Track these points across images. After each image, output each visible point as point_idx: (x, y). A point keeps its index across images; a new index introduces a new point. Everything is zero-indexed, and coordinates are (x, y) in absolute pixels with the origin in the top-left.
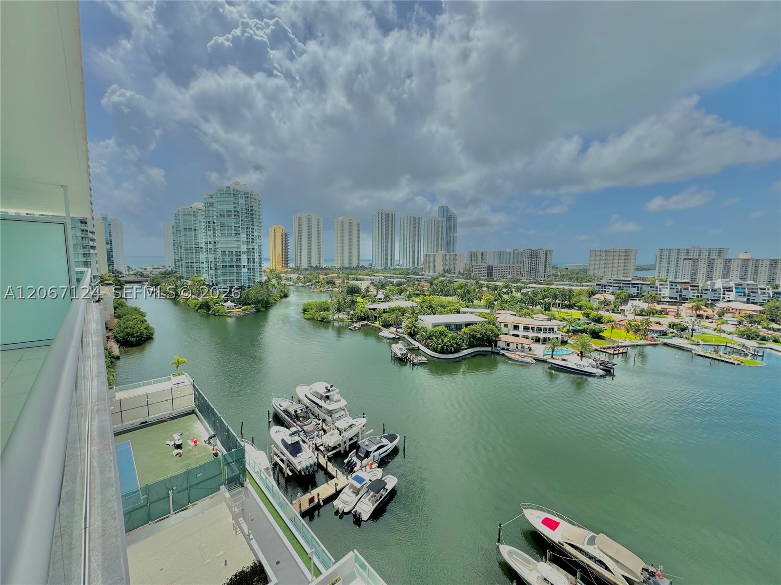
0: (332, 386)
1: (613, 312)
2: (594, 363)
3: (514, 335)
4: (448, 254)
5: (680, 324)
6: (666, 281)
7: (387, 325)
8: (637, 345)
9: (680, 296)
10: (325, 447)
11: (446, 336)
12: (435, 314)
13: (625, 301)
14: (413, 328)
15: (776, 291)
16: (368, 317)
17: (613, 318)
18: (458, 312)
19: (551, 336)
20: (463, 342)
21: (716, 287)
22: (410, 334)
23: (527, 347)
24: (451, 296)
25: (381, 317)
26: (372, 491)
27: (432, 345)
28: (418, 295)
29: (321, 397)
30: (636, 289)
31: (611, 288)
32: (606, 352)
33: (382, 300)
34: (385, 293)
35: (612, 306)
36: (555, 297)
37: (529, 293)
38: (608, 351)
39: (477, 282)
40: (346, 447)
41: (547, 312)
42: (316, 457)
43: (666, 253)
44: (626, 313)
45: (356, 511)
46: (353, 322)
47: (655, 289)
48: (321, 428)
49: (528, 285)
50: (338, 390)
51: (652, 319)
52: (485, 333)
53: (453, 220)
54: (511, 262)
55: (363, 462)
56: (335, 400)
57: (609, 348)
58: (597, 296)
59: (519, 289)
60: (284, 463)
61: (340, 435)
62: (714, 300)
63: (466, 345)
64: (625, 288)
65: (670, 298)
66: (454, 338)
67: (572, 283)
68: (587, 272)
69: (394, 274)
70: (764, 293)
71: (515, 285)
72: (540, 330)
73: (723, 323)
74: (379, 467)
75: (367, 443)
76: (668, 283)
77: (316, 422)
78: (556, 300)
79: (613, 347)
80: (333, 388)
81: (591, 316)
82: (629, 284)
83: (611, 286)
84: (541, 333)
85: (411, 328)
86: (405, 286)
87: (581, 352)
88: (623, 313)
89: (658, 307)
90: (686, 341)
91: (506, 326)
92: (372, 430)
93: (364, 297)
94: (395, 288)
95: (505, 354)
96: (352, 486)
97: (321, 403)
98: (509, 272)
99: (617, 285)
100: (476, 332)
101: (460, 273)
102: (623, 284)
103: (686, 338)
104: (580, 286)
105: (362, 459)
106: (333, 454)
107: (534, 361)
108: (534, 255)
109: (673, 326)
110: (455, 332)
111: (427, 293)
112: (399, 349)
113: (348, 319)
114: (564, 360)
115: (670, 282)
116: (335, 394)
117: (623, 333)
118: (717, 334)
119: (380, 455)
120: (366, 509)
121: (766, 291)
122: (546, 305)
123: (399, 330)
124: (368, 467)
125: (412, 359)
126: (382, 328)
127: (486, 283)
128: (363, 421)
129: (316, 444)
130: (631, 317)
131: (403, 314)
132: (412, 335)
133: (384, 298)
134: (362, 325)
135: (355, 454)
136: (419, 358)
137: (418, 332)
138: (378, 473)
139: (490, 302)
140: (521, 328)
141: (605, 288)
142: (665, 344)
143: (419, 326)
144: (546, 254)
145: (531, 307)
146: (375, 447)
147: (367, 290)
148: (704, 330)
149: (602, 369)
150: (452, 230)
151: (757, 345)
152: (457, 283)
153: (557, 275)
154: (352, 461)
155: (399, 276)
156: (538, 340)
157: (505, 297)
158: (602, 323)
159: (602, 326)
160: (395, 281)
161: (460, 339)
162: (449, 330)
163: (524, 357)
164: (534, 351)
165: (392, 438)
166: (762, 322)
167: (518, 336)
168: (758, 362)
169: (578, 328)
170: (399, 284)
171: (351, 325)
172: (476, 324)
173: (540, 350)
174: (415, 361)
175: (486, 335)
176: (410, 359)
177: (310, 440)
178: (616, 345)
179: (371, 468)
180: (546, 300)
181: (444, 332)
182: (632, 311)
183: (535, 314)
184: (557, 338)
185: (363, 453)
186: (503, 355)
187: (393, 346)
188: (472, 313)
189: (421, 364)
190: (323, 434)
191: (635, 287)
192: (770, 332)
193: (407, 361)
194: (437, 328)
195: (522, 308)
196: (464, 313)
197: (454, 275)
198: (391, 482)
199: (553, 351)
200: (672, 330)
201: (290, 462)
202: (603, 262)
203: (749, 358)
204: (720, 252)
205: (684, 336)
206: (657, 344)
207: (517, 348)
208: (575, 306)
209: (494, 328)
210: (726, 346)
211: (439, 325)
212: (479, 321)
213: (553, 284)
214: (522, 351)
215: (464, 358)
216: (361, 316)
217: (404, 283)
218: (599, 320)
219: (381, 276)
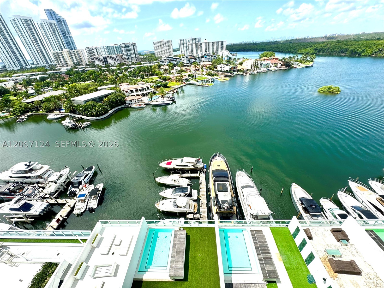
0: (30, 162)
1: (169, 74)
2: (168, 99)
3: (132, 96)
4: (72, 51)
5: (191, 75)
6: (184, 56)
7: (50, 111)
8: (180, 87)
9: (190, 62)
10: (49, 195)
11: (96, 106)
12: (82, 95)
13: (172, 68)
14: (71, 107)
15: (214, 55)
16: (30, 109)
17: (170, 77)
18: (97, 90)
19: (149, 91)
20: (108, 107)
21: (199, 56)
22: (71, 112)
23: (140, 100)
24: (87, 81)
25: (41, 107)
26: (92, 195)
27: (89, 114)
28: (63, 85)
29: (26, 172)
30: (175, 61)
31: (166, 62)
32: (171, 93)
33: (35, 94)
34: (34, 89)
35: (168, 71)
36: (145, 71)
37: (132, 71)
38: (172, 92)
39: (100, 69)
40: (64, 187)
41: (143, 80)
42: (46, 202)
43: (182, 42)
44: (174, 73)
45: (89, 208)
46: (18, 116)
47: (181, 60)
48: (39, 187)
49: (130, 67)
50: (37, 163)
51: (183, 74)
52: (117, 98)
53: (63, 23)
54: (116, 53)
55: (79, 188)
56: (38, 169)
57: (171, 91)
58: (162, 67)
59: (126, 69)
60: (23, 219)
61: (56, 183)
62: (199, 62)
63: (109, 108)
64: (171, 61)
65: (187, 63)
66: (101, 106)
67: (150, 62)
68: (154, 55)
69: (33, 72)
70: (211, 57)
71: (123, 67)
72: (143, 90)
73: (203, 71)
74: (90, 185)
75: (76, 178)
76: (185, 56)
77: (32, 186)
78: (145, 73)
79: (173, 90)
80: (32, 163)
81: (162, 77)
82: (172, 59)
83: (166, 61)
84: (144, 91)
85: (70, 108)
86: (48, 80)
87: (163, 96)
88: (173, 74)
89: (184, 68)
90: (194, 81)
91: (127, 92)
92: (76, 171)
93: (15, 95)
94: (41, 83)
95: (132, 106)
96: (79, 201)
97: (28, 175)
98: (117, 59)
99: (168, 60)
100: (112, 99)
101: (86, 64)
102: (170, 59)
103: (194, 80)
104: (154, 63)
105: (78, 187)
106: (57, 195)
107: (145, 106)
108: (127, 46)
109: (190, 76)
110: (100, 102)
111: (70, 82)
112: (67, 122)
113: (11, 115)
114: (157, 101)
115: (186, 56)
116: (36, 165)
117: (175, 82)
118: (202, 76)
119: (87, 179)
120: (93, 203)
121: (212, 56)
122: (142, 76)
123: (61, 111)
124: (84, 188)
125: (80, 125)
126: (47, 114)
127: (106, 68)
128: (68, 170)
129: (41, 197)
130: (176, 75)
131: (59, 100)
132: (73, 112)
133: (36, 92)
134: (28, 116)
135: (72, 187)
136: (85, 123)
137: (76, 109)
138: (92, 187)
139: (113, 80)
140: (134, 91)
141: (164, 63)
142: (189, 84)
143: (76, 105)
144: (133, 46)
145: (135, 79)
146: (83, 178)
147: (15, 88)
148: (199, 75)
149: (171, 101)
150: (66, 31)
151: (212, 78)
152: (88, 71)
153: (142, 59)
154: (72, 191)
155: (39, 73)
156: (143, 95)
157: (120, 75)
158: (167, 80)
159: (167, 81)
160: (38, 77)
161: (105, 105)
162: (97, 102)
163: (140, 105)
164: (144, 101)
165: (90, 169)
166: (213, 69)
167: (134, 95)
168: (213, 84)
169: (159, 85)
170: (43, 79)
171: (18, 119)
172: (111, 94)
173: (146, 100)
174: (83, 126)
175: (119, 99)
176: (79, 126)
177: (34, 197)
178: (173, 89)
179: (86, 187)
180: (141, 73)
181: (93, 104)
182: (176, 72)
183: (138, 82)
184: (151, 92)
185: (77, 184)
186: (131, 107)
187: (63, 122)
188: (105, 89)
189: (88, 126)
190: (42, 189)
191: (174, 60)
192: (214, 72)
193: (78, 128)
194: (88, 103)
195: (132, 80)
196: (101, 90)
197: (84, 66)
198: (100, 187)
199: (151, 98)
200: (189, 78)
201: (27, 215)
202: (160, 49)
203: (210, 83)
204: (198, 40)
205: (194, 79)
206: (186, 85)
207: (136, 101)
208: (155, 74)
209: (121, 94)
210: (205, 80)
211: (88, 101)
212: (112, 93)
213: (141, 64)
214: (139, 103)
215: (111, 115)
216: (22, 110)
217: (47, 78)
218: (165, 79)
219: (21, 75)
